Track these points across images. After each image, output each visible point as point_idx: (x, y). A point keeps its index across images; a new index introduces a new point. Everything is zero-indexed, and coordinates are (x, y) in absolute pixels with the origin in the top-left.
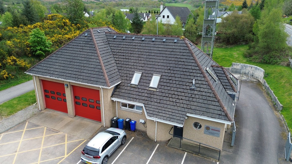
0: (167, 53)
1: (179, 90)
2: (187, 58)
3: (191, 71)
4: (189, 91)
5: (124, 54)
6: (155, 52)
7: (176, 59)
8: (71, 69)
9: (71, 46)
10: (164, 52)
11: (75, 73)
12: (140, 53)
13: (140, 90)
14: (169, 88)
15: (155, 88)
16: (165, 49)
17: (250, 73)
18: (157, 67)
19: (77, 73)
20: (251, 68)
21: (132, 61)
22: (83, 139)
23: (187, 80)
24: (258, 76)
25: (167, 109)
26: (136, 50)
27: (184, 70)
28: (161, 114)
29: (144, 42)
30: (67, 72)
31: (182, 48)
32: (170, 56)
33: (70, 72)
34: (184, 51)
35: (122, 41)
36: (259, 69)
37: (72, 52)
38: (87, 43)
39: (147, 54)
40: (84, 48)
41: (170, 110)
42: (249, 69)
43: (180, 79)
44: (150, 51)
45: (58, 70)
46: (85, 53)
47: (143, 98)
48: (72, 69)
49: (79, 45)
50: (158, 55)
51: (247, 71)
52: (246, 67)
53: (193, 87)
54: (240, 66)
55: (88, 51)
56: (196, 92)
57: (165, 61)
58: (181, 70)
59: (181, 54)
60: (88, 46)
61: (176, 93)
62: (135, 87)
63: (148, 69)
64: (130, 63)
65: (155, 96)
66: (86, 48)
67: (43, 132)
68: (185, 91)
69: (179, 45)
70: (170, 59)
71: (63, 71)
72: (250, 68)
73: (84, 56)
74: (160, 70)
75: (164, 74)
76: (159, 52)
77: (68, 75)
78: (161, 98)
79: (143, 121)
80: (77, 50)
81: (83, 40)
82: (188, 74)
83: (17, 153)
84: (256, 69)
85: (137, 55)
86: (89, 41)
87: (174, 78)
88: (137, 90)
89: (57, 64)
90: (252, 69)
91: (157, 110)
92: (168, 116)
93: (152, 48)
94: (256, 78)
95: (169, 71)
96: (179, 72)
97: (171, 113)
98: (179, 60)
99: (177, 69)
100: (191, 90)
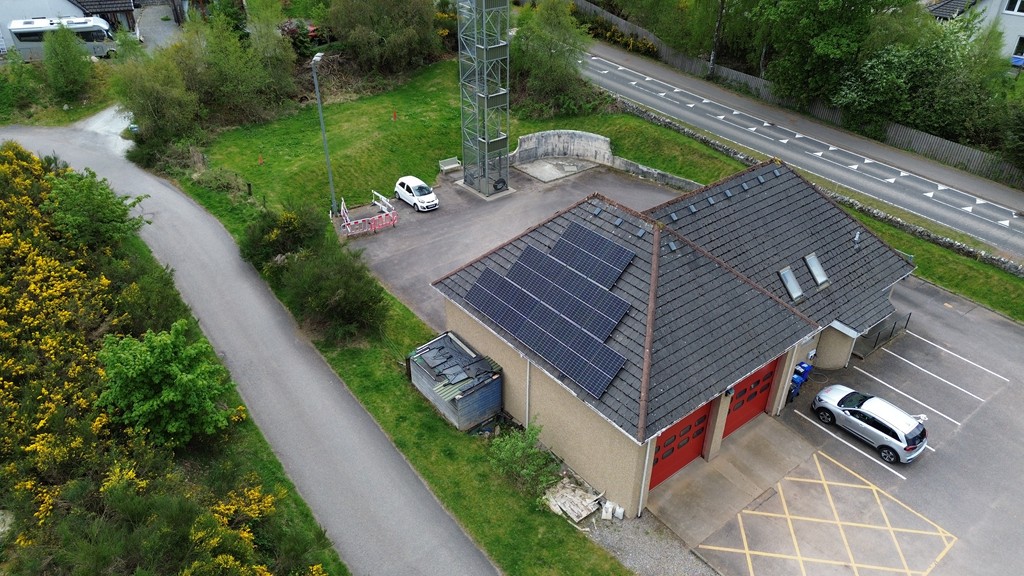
0: (784, 203)
1: (850, 261)
2: (813, 199)
3: (835, 220)
4: (860, 255)
5: (728, 247)
6: (767, 211)
7: (805, 209)
8: (729, 348)
9: (668, 297)
10: (779, 206)
11: (745, 349)
12: (748, 228)
13: (813, 301)
14: (837, 268)
15: (827, 281)
16: (775, 199)
17: (557, 150)
18: (793, 241)
19: (749, 346)
20: (559, 137)
21: (753, 253)
22: (815, 455)
23: (843, 239)
24: (581, 152)
25: (864, 304)
26: (737, 224)
27: (828, 223)
28: (867, 316)
29: (734, 200)
30: (729, 358)
31: (794, 182)
32: (792, 208)
33: (736, 354)
34: (800, 188)
35: (695, 218)
36: (581, 137)
37: (688, 308)
38: (693, 265)
39: (761, 223)
40: (700, 281)
41: (867, 302)
42: (554, 140)
43: (836, 244)
44: (760, 215)
45: (709, 371)
46: (718, 292)
47: (827, 310)
48: (733, 345)
49: (683, 280)
50: (777, 215)
51: (550, 148)
52: (546, 138)
53: (857, 246)
54: (534, 140)
55: (717, 283)
56: (865, 252)
57: (796, 223)
58: (824, 225)
59: (801, 195)
60: (703, 270)
61: (850, 269)
62: (803, 300)
63: (787, 253)
64: (755, 261)
65: (836, 295)
66: (705, 279)
67: (767, 517)
68: (855, 258)
69: (785, 178)
70: (796, 214)
71: (721, 363)
72: (556, 137)
73: (719, 300)
74: (804, 244)
75: (813, 247)
76: (772, 209)
77: (738, 364)
78: (843, 291)
79: (812, 353)
80: (690, 296)
81: (676, 264)
82: (835, 227)
83: (854, 565)
84: (572, 136)
85: (749, 237)
86: (693, 258)
87: (829, 247)
88: (808, 304)
89: (691, 360)
90: (561, 139)
91: (858, 315)
92: (874, 312)
93: (757, 207)
94: (579, 157)
95: (814, 238)
96: (826, 232)
97: (872, 306)
98: (808, 208)
99: (819, 227)
100: (859, 250)
